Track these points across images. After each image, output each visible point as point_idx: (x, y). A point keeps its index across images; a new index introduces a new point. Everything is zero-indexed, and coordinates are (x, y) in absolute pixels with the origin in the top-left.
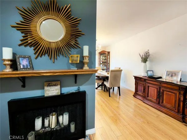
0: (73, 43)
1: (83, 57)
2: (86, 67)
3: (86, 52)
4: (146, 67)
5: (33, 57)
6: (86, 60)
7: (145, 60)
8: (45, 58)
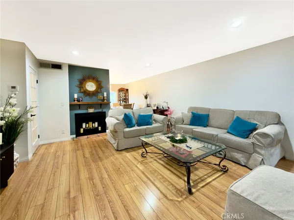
0: (99, 91)
1: (104, 97)
2: (105, 101)
3: (105, 95)
4: (147, 102)
5: (83, 97)
6: (105, 98)
7: (146, 97)
8: (88, 98)
